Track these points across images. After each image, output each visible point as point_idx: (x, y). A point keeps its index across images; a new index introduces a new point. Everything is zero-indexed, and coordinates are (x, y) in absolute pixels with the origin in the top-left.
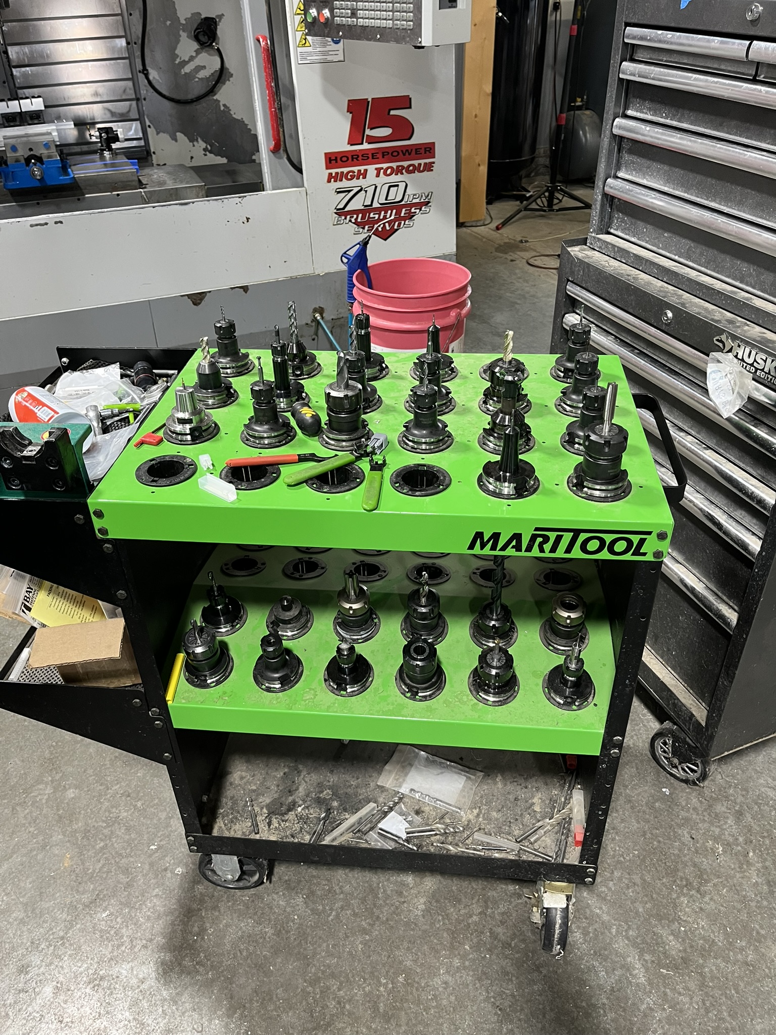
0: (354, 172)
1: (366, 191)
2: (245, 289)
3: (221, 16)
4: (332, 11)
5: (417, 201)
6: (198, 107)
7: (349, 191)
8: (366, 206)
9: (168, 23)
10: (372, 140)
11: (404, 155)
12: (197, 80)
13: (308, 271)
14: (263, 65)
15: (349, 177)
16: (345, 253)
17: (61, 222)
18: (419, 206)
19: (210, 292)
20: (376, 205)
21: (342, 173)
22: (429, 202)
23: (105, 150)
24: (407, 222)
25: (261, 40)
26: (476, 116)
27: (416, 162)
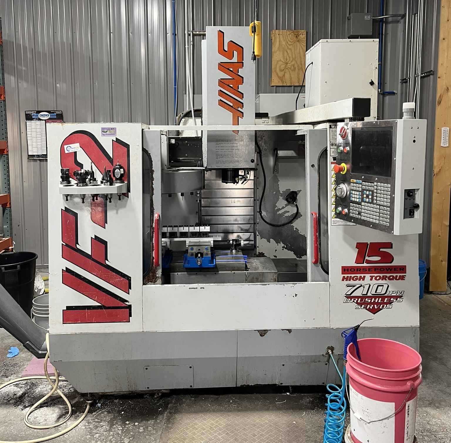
0: (357, 277)
1: (364, 287)
2: (290, 331)
3: (300, 191)
4: (349, 210)
5: (395, 295)
6: (283, 228)
7: (354, 286)
8: (363, 295)
9: (275, 193)
10: (368, 262)
11: (388, 270)
12: (284, 217)
13: (327, 326)
14: (313, 225)
15: (354, 279)
16: (344, 332)
17: (204, 288)
18: (396, 297)
19: (270, 330)
20: (369, 294)
21: (351, 277)
22: (402, 296)
23: (233, 249)
24: (388, 306)
25: (314, 215)
26: (439, 236)
27: (395, 275)
